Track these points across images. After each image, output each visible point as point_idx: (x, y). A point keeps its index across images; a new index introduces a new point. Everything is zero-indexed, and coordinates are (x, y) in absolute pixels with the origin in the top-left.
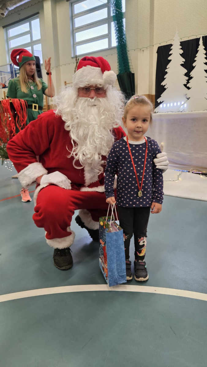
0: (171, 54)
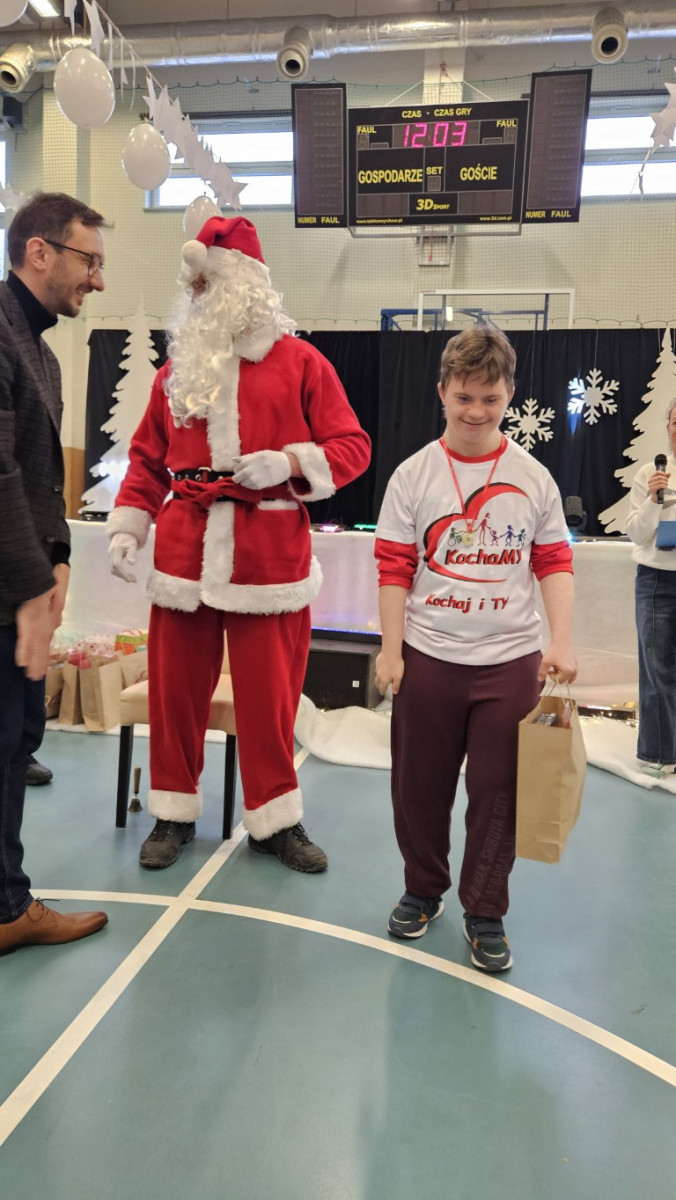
0: (127, 357)
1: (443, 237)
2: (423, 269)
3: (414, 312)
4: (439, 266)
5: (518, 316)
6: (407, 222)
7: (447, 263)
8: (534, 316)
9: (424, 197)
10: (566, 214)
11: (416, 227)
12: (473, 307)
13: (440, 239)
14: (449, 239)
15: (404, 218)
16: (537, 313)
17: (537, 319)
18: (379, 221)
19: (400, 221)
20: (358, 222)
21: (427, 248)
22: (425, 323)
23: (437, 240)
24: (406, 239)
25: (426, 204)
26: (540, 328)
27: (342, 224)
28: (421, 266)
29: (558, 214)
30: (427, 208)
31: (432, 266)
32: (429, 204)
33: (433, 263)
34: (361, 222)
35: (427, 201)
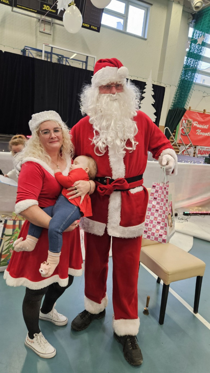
1: (49, 22)
2: (41, 33)
3: (41, 51)
4: (47, 34)
5: (76, 61)
6: (38, 12)
7: (50, 33)
8: (82, 63)
9: (47, 5)
10: (96, 28)
11: (40, 15)
12: (59, 54)
13: (48, 23)
14: (51, 24)
15: (37, 11)
16: (83, 62)
17: (83, 64)
18: (27, 9)
19: (36, 11)
20: (18, 6)
21: (43, 25)
22: (45, 56)
23: (46, 23)
24: (34, 18)
25: (47, 8)
26: (84, 68)
27: (10, 5)
28: (40, 32)
29: (93, 28)
30: (47, 9)
31: (44, 33)
32: (48, 8)
33: (45, 32)
34: (19, 6)
35: (47, 6)
